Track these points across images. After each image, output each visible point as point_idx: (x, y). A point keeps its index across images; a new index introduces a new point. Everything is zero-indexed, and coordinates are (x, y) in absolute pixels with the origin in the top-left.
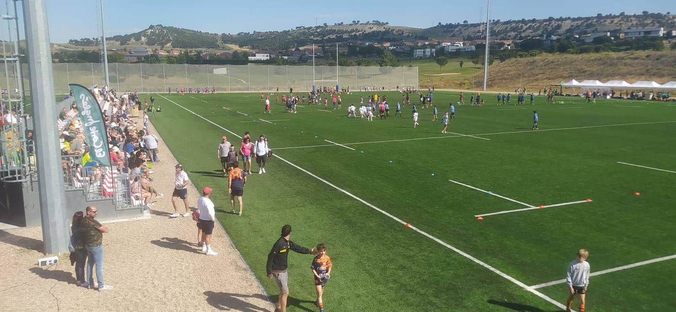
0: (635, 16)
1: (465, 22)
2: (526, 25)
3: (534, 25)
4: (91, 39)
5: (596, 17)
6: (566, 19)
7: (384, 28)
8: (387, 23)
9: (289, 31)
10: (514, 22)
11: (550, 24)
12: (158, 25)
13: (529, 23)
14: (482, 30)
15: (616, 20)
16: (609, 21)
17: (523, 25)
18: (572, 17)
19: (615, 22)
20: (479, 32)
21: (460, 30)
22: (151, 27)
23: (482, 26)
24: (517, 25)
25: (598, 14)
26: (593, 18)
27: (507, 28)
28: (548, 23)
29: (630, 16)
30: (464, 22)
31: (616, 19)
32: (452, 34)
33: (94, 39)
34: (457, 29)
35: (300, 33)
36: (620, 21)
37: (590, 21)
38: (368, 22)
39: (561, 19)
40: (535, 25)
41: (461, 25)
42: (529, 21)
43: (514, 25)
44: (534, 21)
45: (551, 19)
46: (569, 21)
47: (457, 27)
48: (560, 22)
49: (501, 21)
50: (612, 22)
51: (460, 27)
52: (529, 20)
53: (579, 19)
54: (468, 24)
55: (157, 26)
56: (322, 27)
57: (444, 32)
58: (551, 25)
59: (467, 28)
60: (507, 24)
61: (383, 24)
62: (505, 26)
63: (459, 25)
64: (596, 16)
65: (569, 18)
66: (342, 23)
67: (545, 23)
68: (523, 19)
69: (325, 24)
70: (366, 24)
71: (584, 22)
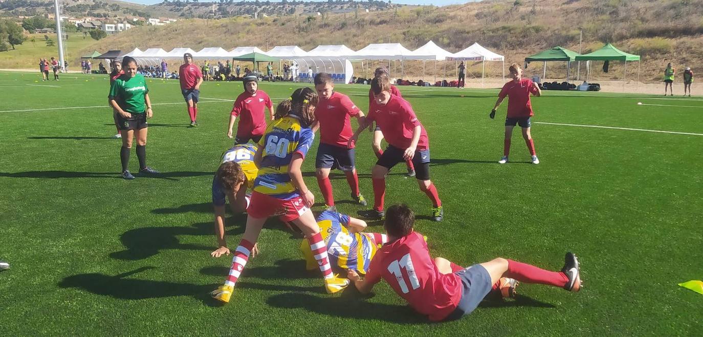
0: (361, 3)
2: (260, 7)
5: (327, 2)
6: (298, 3)
10: (248, 3)
11: (283, 7)
13: (263, 5)
14: (215, 10)
15: (345, 7)
16: (339, 7)
17: (257, 7)
19: (345, 8)
20: (211, 12)
21: (190, 9)
23: (214, 5)
24: (251, 7)
27: (240, 9)
28: (282, 6)
29: (358, 3)
31: (345, 5)
32: (181, 13)
34: (186, 8)
36: (349, 7)
37: (322, 7)
39: (294, 3)
40: (269, 8)
41: (190, 3)
42: (263, 4)
43: (247, 6)
44: (268, 3)
46: (302, 6)
47: (187, 5)
48: (293, 6)
50: (342, 8)
51: (189, 6)
52: (263, 2)
53: (312, 3)
54: (199, 3)
57: (171, 10)
59: (197, 6)
60: (241, 5)
62: (238, 8)
63: (188, 3)
65: (302, 2)
67: (279, 6)
71: (317, 7)
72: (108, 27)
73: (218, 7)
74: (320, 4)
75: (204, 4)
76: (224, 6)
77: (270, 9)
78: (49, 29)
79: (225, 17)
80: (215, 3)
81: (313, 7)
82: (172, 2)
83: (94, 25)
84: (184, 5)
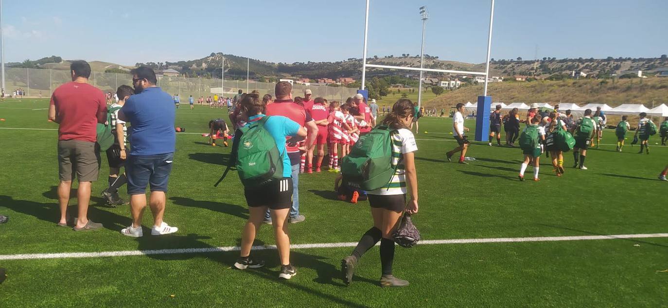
1: (519, 58)
2: (583, 64)
3: (591, 64)
4: (157, 64)
5: (660, 59)
6: (625, 60)
7: (433, 62)
8: (438, 57)
9: (341, 62)
10: (571, 60)
11: (608, 63)
12: (219, 53)
13: (586, 62)
14: (536, 68)
17: (580, 64)
18: (632, 58)
20: (532, 69)
21: (513, 66)
22: (213, 55)
23: (536, 63)
24: (574, 63)
25: (662, 56)
26: (656, 59)
27: (562, 66)
30: (517, 59)
32: (504, 70)
33: (158, 63)
34: (510, 65)
35: (351, 64)
37: (653, 63)
38: (418, 56)
39: (621, 60)
40: (593, 64)
41: (514, 61)
42: (587, 60)
43: (570, 63)
44: (591, 60)
45: (609, 59)
46: (629, 62)
47: (510, 64)
48: (619, 63)
49: (557, 59)
51: (513, 64)
53: (641, 60)
54: (522, 62)
55: (217, 54)
56: (372, 59)
57: (496, 68)
58: (609, 65)
59: (520, 64)
60: (563, 62)
61: (433, 58)
62: (560, 65)
63: (512, 61)
64: (660, 57)
65: (629, 59)
66: (392, 56)
67: (603, 63)
68: (580, 58)
69: (376, 57)
70: (415, 58)
71: (646, 63)
72: (443, 84)
73: (540, 65)
74: (650, 60)
75: (526, 62)
76: (546, 63)
77: (593, 66)
78: (400, 85)
79: (546, 74)
80: (538, 61)
81: (641, 63)
82: (497, 61)
83: (432, 82)
84: (508, 63)
